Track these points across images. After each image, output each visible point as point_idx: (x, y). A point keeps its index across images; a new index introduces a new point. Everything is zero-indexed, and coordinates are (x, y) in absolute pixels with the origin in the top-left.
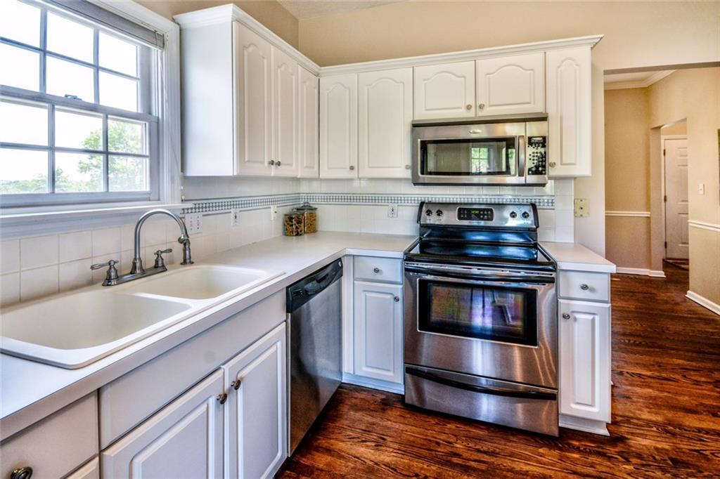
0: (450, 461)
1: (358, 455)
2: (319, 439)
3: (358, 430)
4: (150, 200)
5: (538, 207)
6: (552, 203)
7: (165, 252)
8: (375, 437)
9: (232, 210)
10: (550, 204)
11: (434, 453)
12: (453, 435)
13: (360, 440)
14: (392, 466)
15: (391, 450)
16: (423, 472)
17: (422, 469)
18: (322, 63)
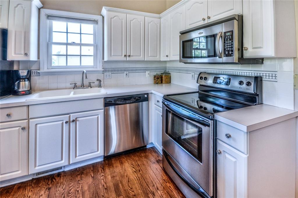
0: (148, 194)
1: (126, 170)
2: (124, 159)
3: (137, 163)
4: (94, 68)
5: (263, 79)
6: (275, 77)
7: (92, 83)
8: (138, 169)
9: (125, 72)
10: (274, 78)
11: (147, 187)
12: (163, 187)
13: (133, 166)
14: (129, 180)
15: (137, 176)
16: (135, 189)
17: (136, 188)
18: (159, 13)
